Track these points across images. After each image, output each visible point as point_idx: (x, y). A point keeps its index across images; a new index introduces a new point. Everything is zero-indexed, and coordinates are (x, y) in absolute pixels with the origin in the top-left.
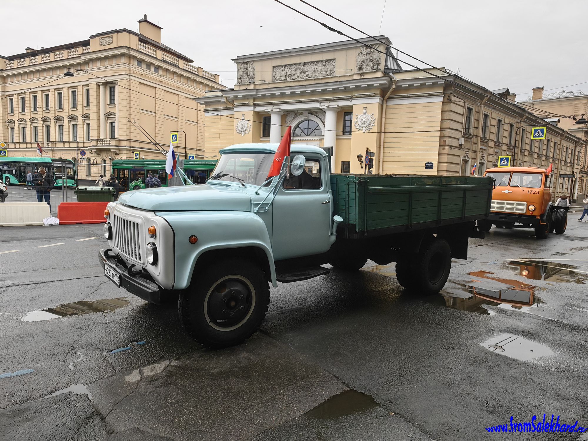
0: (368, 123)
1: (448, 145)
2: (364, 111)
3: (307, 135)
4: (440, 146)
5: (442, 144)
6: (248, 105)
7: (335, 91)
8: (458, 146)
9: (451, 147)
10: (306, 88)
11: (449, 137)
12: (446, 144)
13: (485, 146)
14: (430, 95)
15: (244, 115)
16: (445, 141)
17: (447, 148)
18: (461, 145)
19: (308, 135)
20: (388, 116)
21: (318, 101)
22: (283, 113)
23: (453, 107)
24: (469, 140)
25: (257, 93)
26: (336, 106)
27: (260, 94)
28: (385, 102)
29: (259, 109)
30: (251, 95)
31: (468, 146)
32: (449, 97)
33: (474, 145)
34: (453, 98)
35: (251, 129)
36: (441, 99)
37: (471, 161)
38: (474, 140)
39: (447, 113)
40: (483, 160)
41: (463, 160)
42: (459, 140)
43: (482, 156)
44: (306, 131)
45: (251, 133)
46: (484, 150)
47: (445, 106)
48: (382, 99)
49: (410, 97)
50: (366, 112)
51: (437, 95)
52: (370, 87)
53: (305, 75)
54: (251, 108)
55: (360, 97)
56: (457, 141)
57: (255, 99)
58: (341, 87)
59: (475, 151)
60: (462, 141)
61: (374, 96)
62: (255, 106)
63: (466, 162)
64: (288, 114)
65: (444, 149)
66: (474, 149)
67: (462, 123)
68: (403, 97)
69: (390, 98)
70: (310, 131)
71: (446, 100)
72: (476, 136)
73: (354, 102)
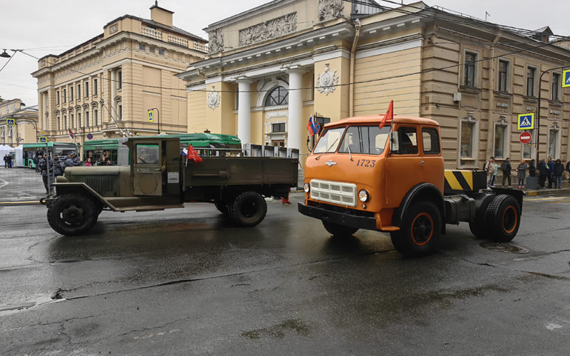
0: (331, 82)
1: (432, 103)
2: (326, 68)
3: (277, 102)
4: (422, 105)
5: (424, 102)
6: (216, 76)
7: (295, 49)
8: (451, 103)
9: (437, 105)
10: (265, 49)
11: (433, 92)
12: (430, 101)
13: (506, 103)
14: (406, 40)
15: (214, 87)
16: (427, 98)
17: (431, 107)
18: (457, 102)
19: (279, 104)
20: (357, 73)
21: (280, 63)
22: (252, 82)
23: (436, 52)
24: (475, 96)
25: (222, 61)
26: (296, 67)
27: (225, 62)
28: (352, 55)
29: (227, 79)
30: (218, 65)
31: (473, 103)
32: (430, 39)
33: (484, 103)
34: (435, 40)
35: (220, 102)
36: (419, 43)
37: (480, 123)
38: (484, 95)
39: (429, 60)
40: (503, 121)
41: (462, 122)
42: (453, 95)
43: (501, 117)
44: (277, 100)
45: (220, 106)
46: (506, 108)
47: (425, 52)
48: (349, 52)
49: (381, 45)
50: (328, 70)
51: (414, 38)
52: (329, 39)
53: (268, 35)
54: (220, 79)
55: (322, 52)
56: (450, 97)
57: (223, 69)
58: (299, 43)
59: (487, 110)
60: (458, 97)
61: (336, 48)
62: (223, 76)
63: (469, 126)
64: (258, 81)
65: (427, 109)
66: (484, 108)
67: (458, 74)
68: (373, 47)
69: (358, 50)
70: (281, 99)
71: (426, 44)
72: (487, 90)
73: (316, 59)
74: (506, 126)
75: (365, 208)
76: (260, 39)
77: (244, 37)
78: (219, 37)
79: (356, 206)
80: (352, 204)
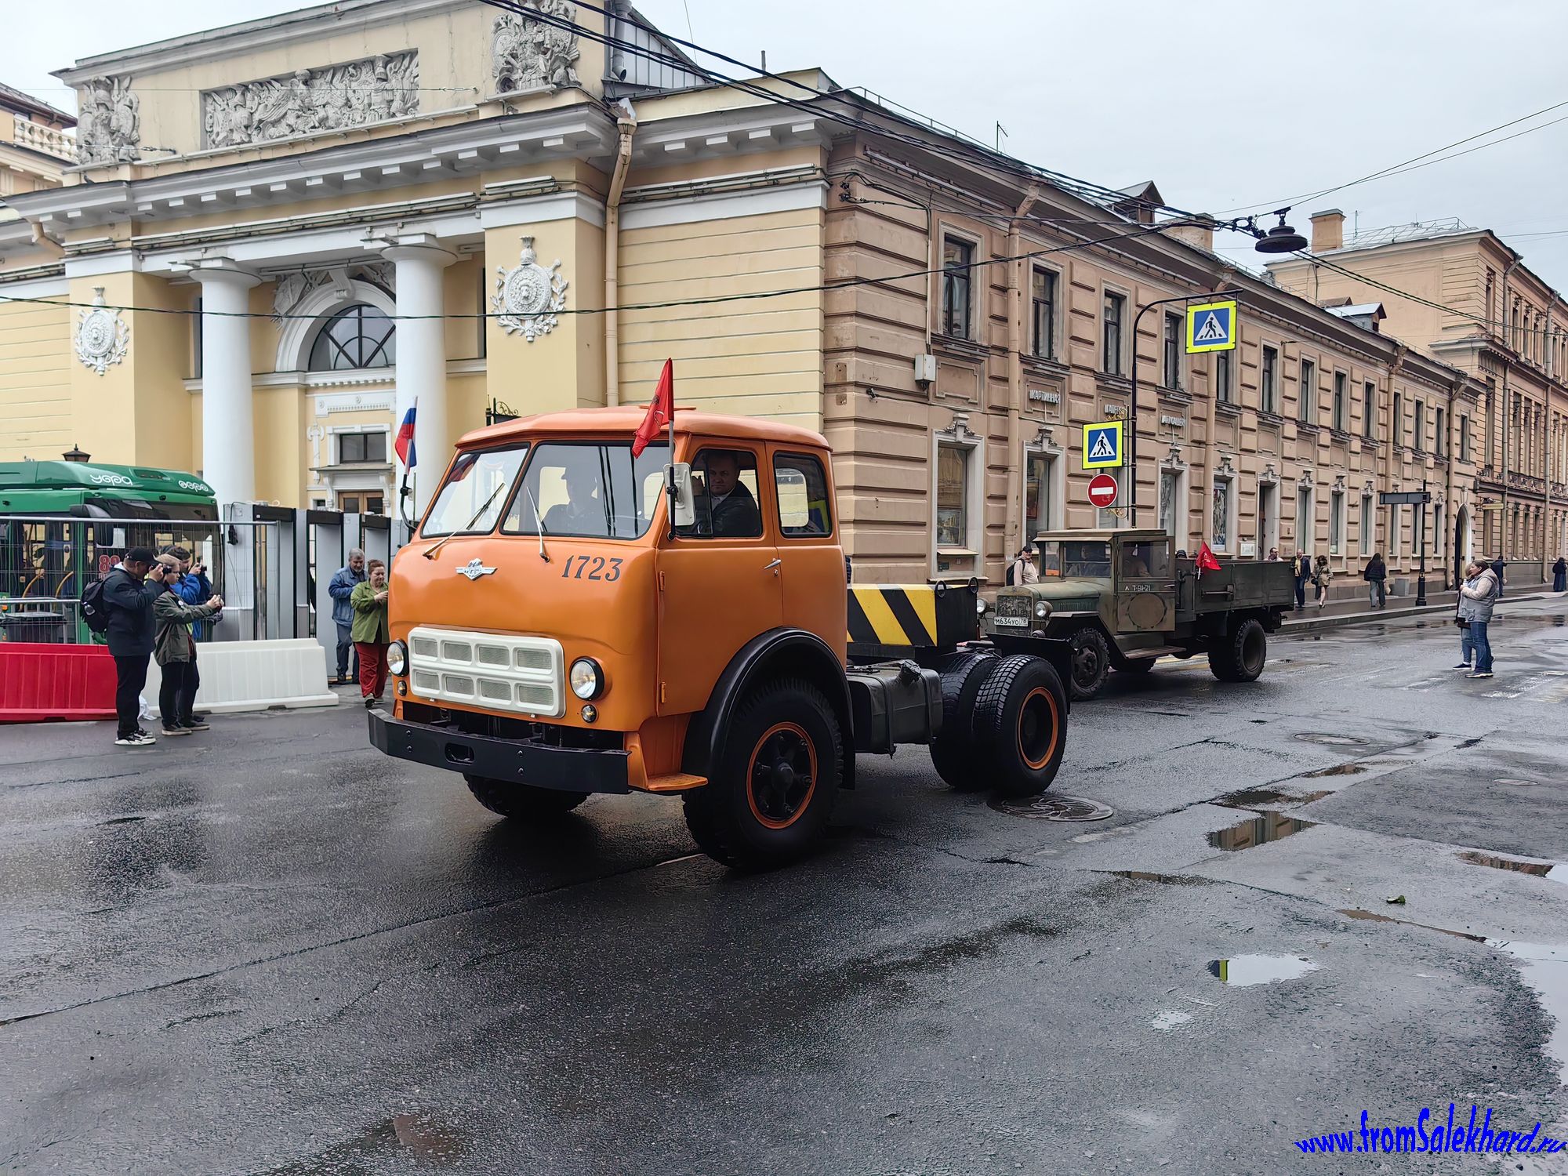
0: (542, 301)
1: (857, 384)
2: (526, 253)
3: (357, 362)
4: (827, 387)
5: (833, 380)
6: (111, 249)
7: (414, 176)
8: (909, 386)
9: (871, 390)
10: (304, 168)
11: (858, 350)
12: (850, 378)
13: (1054, 389)
14: (776, 183)
15: (101, 291)
16: (842, 368)
17: (851, 394)
18: (923, 384)
19: (362, 365)
20: (629, 276)
21: (361, 221)
22: (256, 282)
23: (863, 228)
24: (973, 366)
25: (133, 196)
26: (421, 239)
27: (146, 202)
28: (611, 217)
29: (157, 263)
30: (119, 210)
31: (967, 386)
32: (845, 186)
33: (997, 387)
34: (861, 192)
35: (130, 346)
36: (813, 197)
37: (987, 448)
38: (995, 364)
39: (846, 251)
40: (1046, 443)
41: (941, 444)
42: (913, 362)
43: (1040, 431)
44: (352, 350)
45: (129, 360)
46: (1053, 404)
47: (834, 225)
48: (599, 205)
49: (703, 193)
50: (534, 259)
51: (799, 181)
52: (533, 152)
53: (314, 120)
54: (125, 262)
55: (509, 197)
56: (905, 368)
57: (138, 227)
58: (429, 158)
59: (1004, 411)
60: (928, 368)
61: (556, 188)
62: (140, 251)
63: (958, 454)
64: (280, 279)
65: (841, 400)
66: (996, 402)
67: (925, 298)
68: (676, 196)
69: (629, 201)
70: (369, 347)
71: (837, 203)
72: (1004, 351)
73: (489, 218)
74: (1055, 457)
75: (593, 719)
76: (282, 128)
77: (219, 116)
78: (121, 108)
79: (560, 715)
80: (549, 709)
